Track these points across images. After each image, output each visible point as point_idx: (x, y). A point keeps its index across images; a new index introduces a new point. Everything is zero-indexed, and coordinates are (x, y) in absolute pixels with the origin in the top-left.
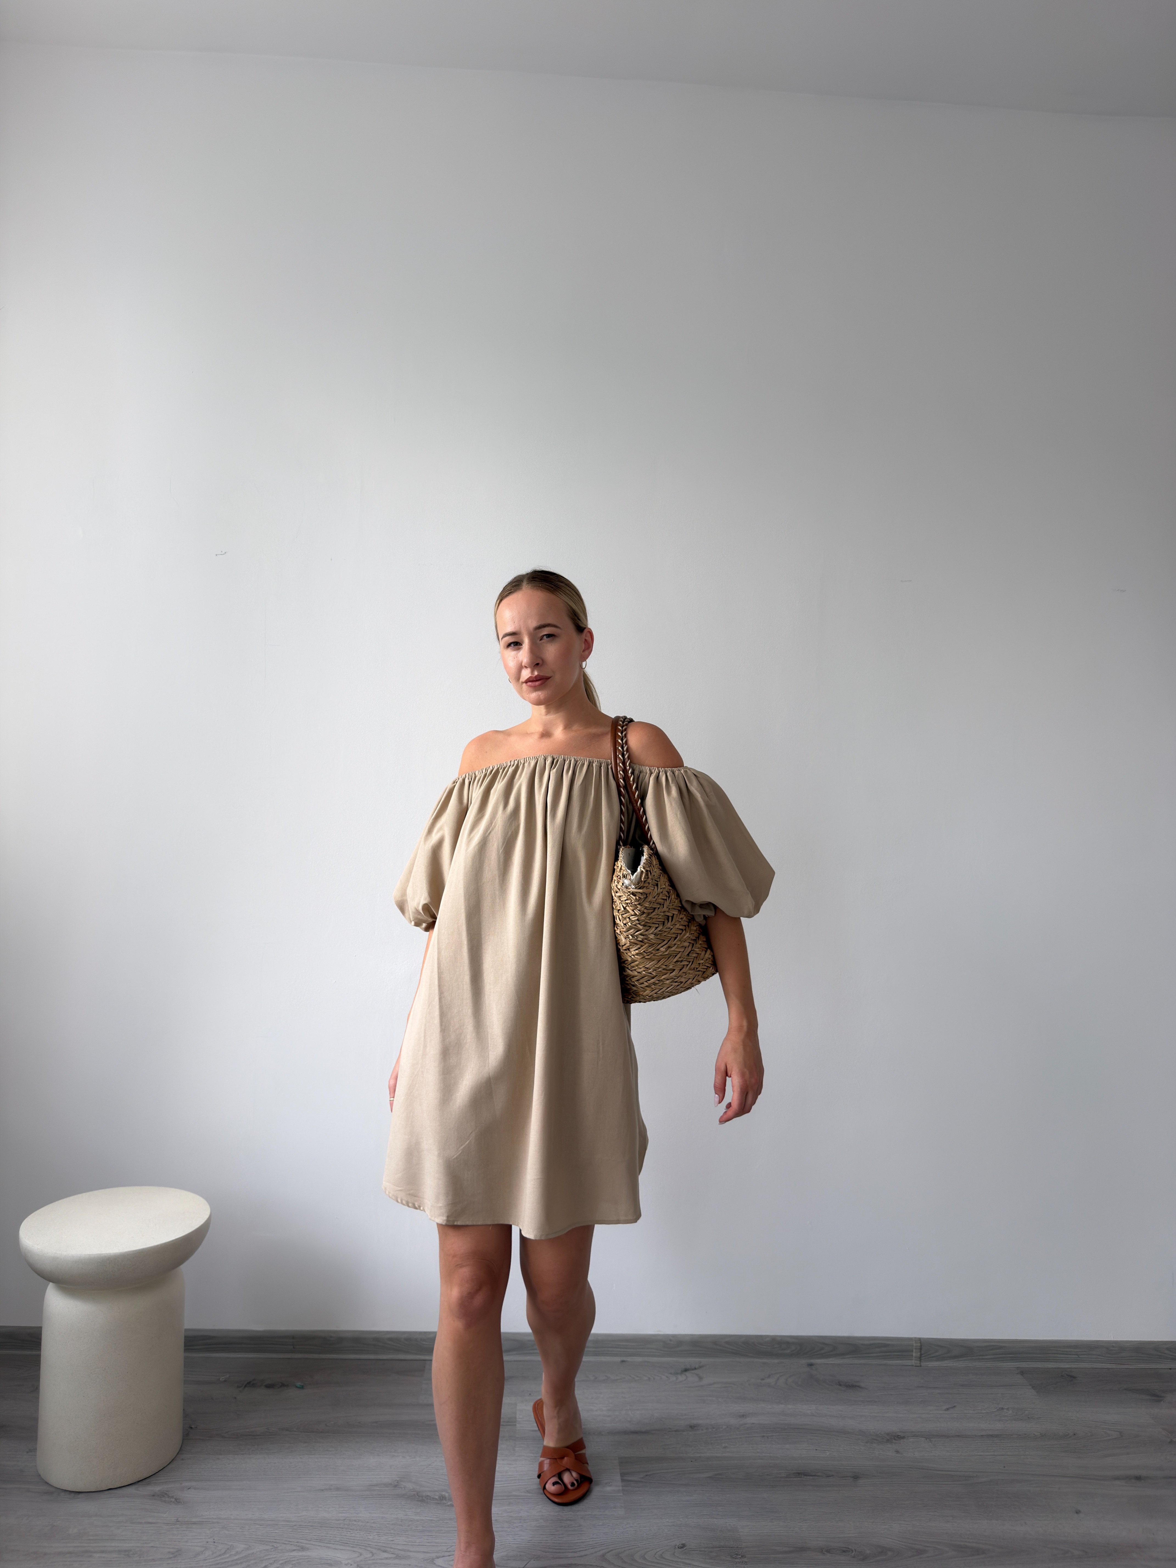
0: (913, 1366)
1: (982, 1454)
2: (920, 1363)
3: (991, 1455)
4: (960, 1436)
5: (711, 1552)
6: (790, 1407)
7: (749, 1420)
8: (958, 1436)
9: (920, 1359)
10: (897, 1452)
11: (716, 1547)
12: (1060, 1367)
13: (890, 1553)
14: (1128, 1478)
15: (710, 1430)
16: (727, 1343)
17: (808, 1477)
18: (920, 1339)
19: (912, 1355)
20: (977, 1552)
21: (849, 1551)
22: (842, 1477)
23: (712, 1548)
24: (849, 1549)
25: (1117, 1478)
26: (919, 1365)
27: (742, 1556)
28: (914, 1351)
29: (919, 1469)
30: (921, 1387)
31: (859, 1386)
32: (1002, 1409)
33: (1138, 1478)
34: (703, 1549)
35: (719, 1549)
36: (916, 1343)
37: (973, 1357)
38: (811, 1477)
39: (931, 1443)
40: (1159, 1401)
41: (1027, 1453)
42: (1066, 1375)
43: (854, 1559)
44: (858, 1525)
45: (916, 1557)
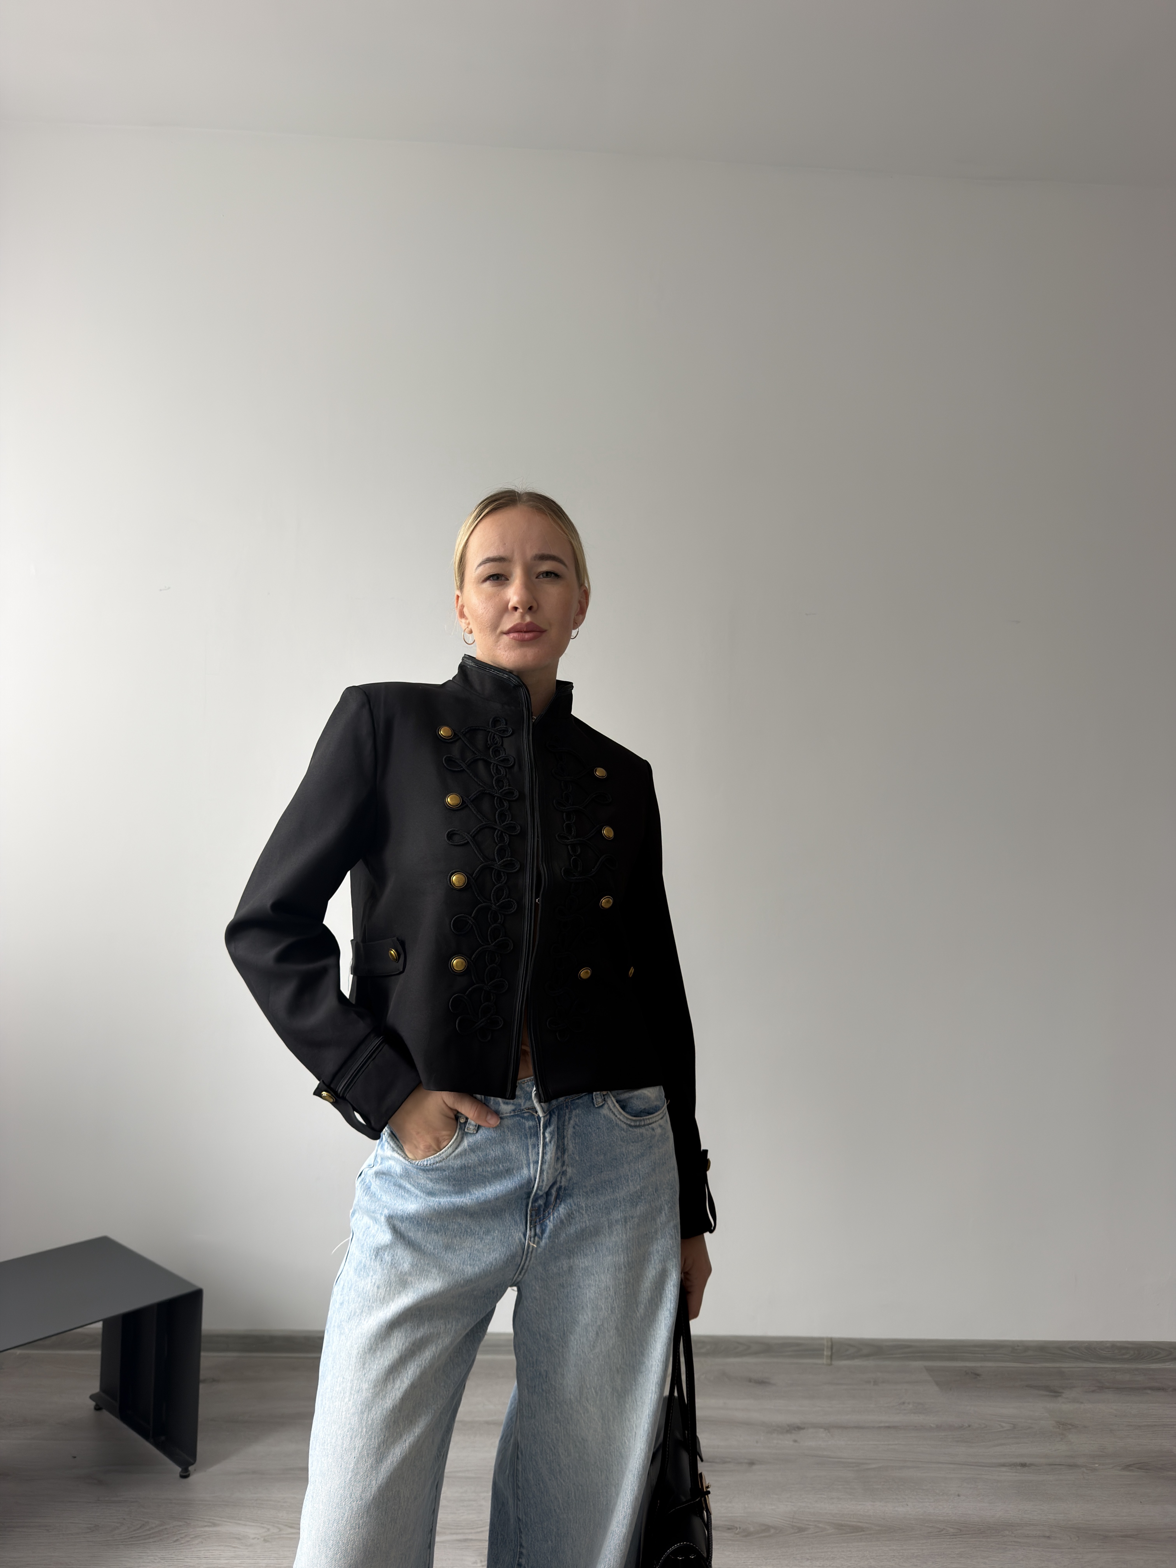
0: (824, 1364)
1: (877, 1443)
3: (885, 1444)
4: (859, 1427)
9: (831, 1357)
10: (795, 1441)
12: (966, 1366)
13: (772, 1531)
14: (1013, 1465)
18: (831, 1338)
19: (824, 1354)
20: (856, 1529)
22: (738, 1463)
24: (734, 1526)
25: (1004, 1465)
26: (830, 1363)
28: (825, 1349)
29: (814, 1456)
30: (829, 1383)
31: (768, 1383)
32: (904, 1403)
33: (1023, 1465)
36: (827, 1342)
37: (883, 1356)
38: (709, 1464)
39: (829, 1432)
40: (1056, 1397)
41: (920, 1442)
42: (972, 1373)
43: (738, 1536)
44: (746, 1505)
45: (796, 1535)
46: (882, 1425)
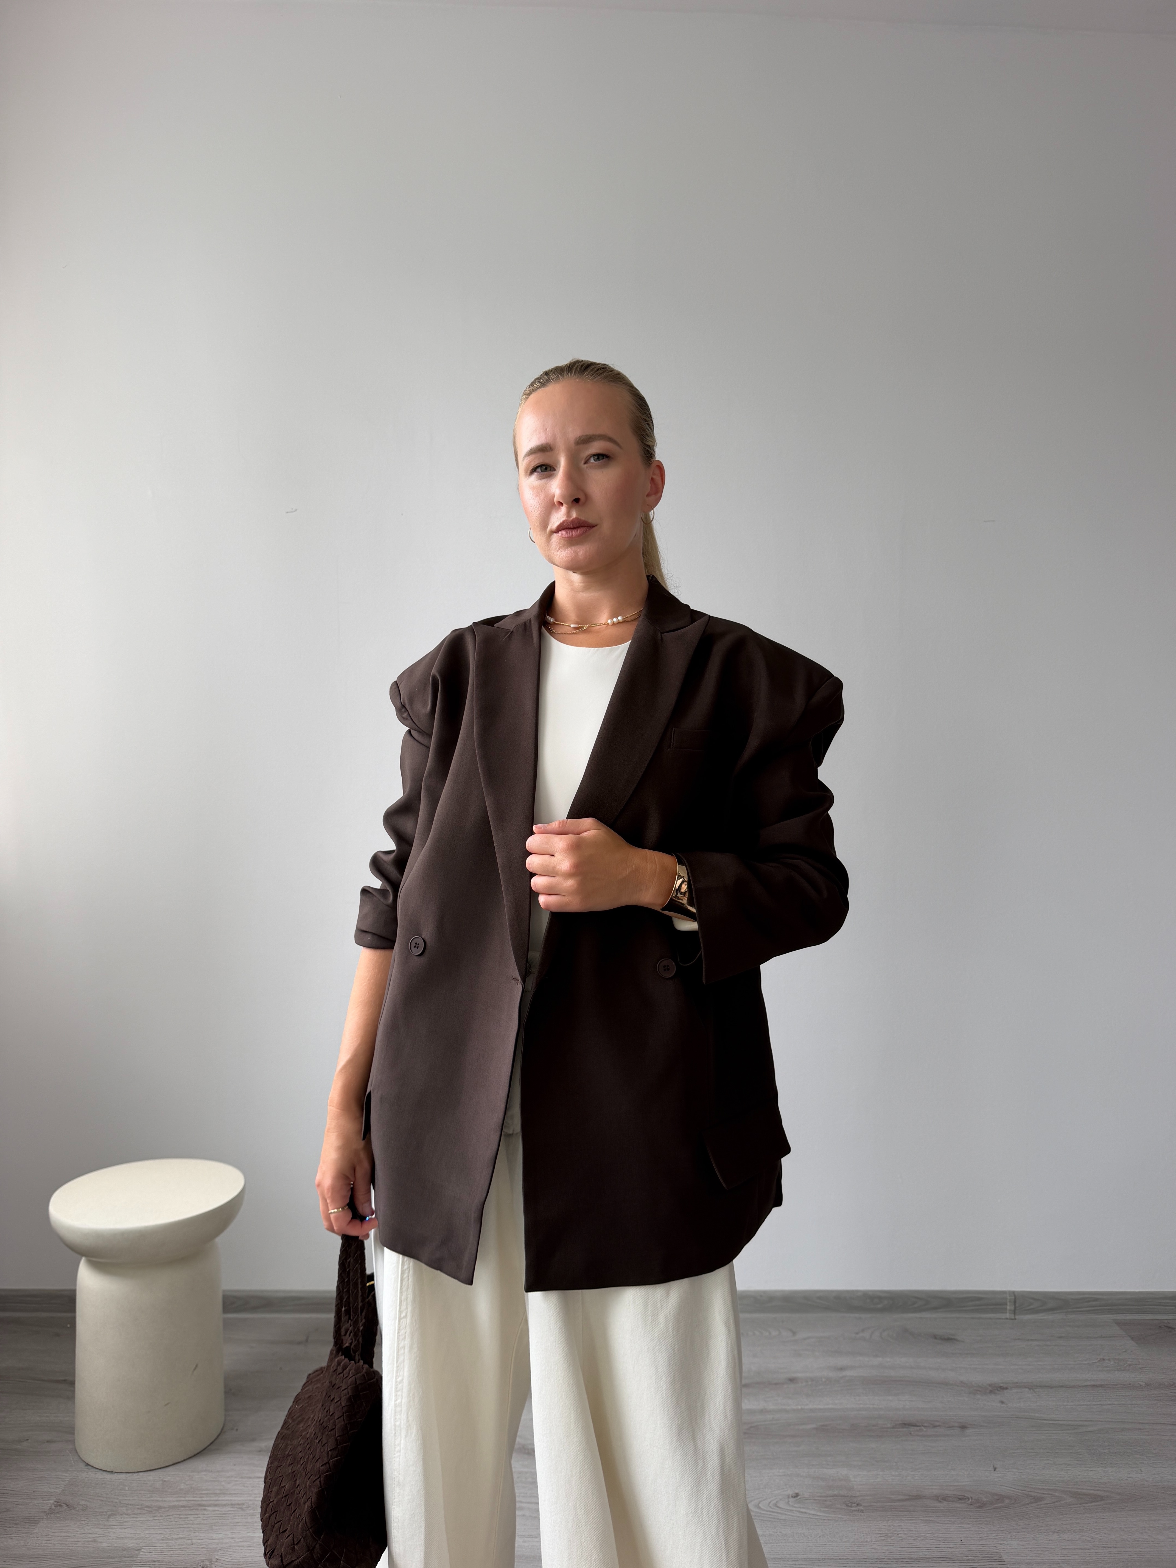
0: (1007, 1319)
1: (1088, 1403)
2: (1015, 1316)
3: (1098, 1405)
4: (1064, 1387)
5: (826, 1501)
6: (888, 1360)
7: (848, 1373)
8: (1062, 1387)
9: (1014, 1312)
10: (1002, 1402)
11: (830, 1496)
12: (1157, 1318)
13: (1007, 1501)
15: (810, 1383)
16: (819, 1298)
17: (915, 1428)
18: (1014, 1292)
19: (1006, 1309)
20: (1096, 1498)
21: (966, 1499)
22: (949, 1427)
23: (827, 1497)
24: (964, 1496)
26: (1013, 1318)
27: (858, 1505)
28: (1008, 1304)
29: (1027, 1418)
30: (1019, 1339)
31: (955, 1340)
32: (1104, 1360)
34: (816, 1498)
35: (832, 1498)
36: (1010, 1296)
37: (1069, 1310)
38: (918, 1428)
39: (1035, 1392)
41: (1134, 1402)
42: (1165, 1326)
43: (972, 1506)
44: (971, 1473)
45: (1033, 1505)
46: (1088, 1383)
